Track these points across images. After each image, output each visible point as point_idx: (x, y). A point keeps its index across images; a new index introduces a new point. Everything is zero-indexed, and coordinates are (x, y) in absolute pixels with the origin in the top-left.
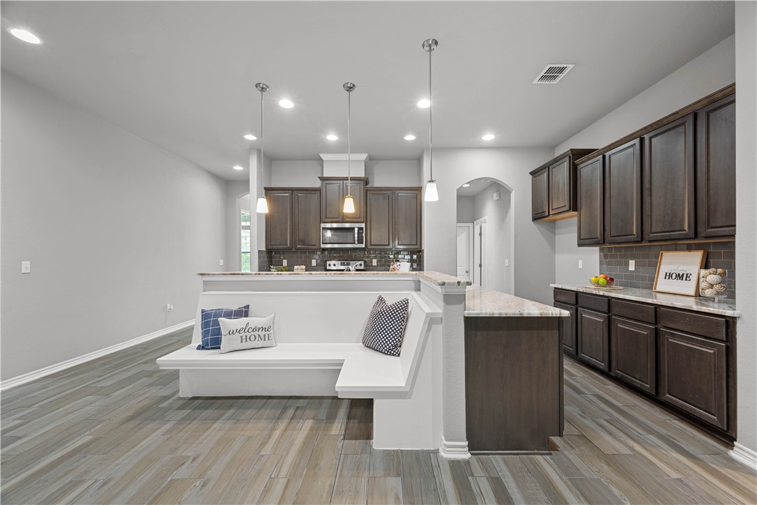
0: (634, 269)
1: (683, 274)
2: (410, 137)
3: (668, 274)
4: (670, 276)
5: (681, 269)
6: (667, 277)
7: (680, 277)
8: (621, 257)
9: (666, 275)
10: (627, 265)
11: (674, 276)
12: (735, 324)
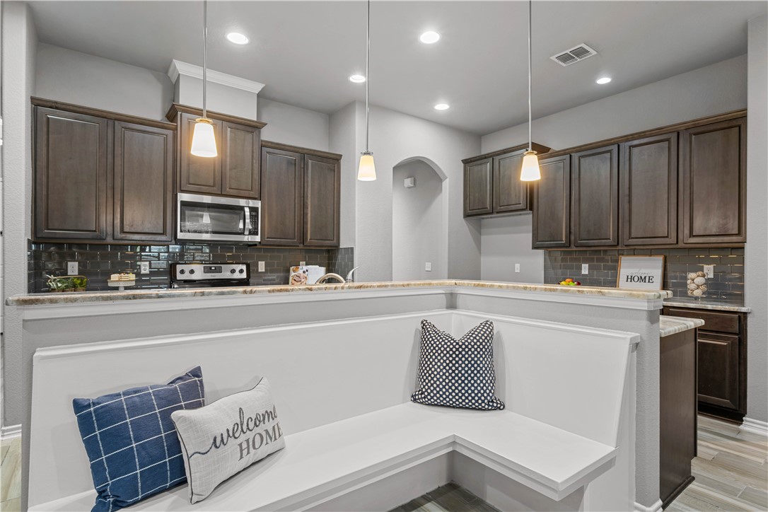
0: (587, 273)
1: (645, 277)
2: (358, 78)
3: (629, 277)
4: (632, 279)
5: (644, 272)
6: (629, 280)
7: (642, 279)
8: (572, 260)
9: (628, 278)
10: (580, 268)
11: (636, 279)
12: (746, 318)
